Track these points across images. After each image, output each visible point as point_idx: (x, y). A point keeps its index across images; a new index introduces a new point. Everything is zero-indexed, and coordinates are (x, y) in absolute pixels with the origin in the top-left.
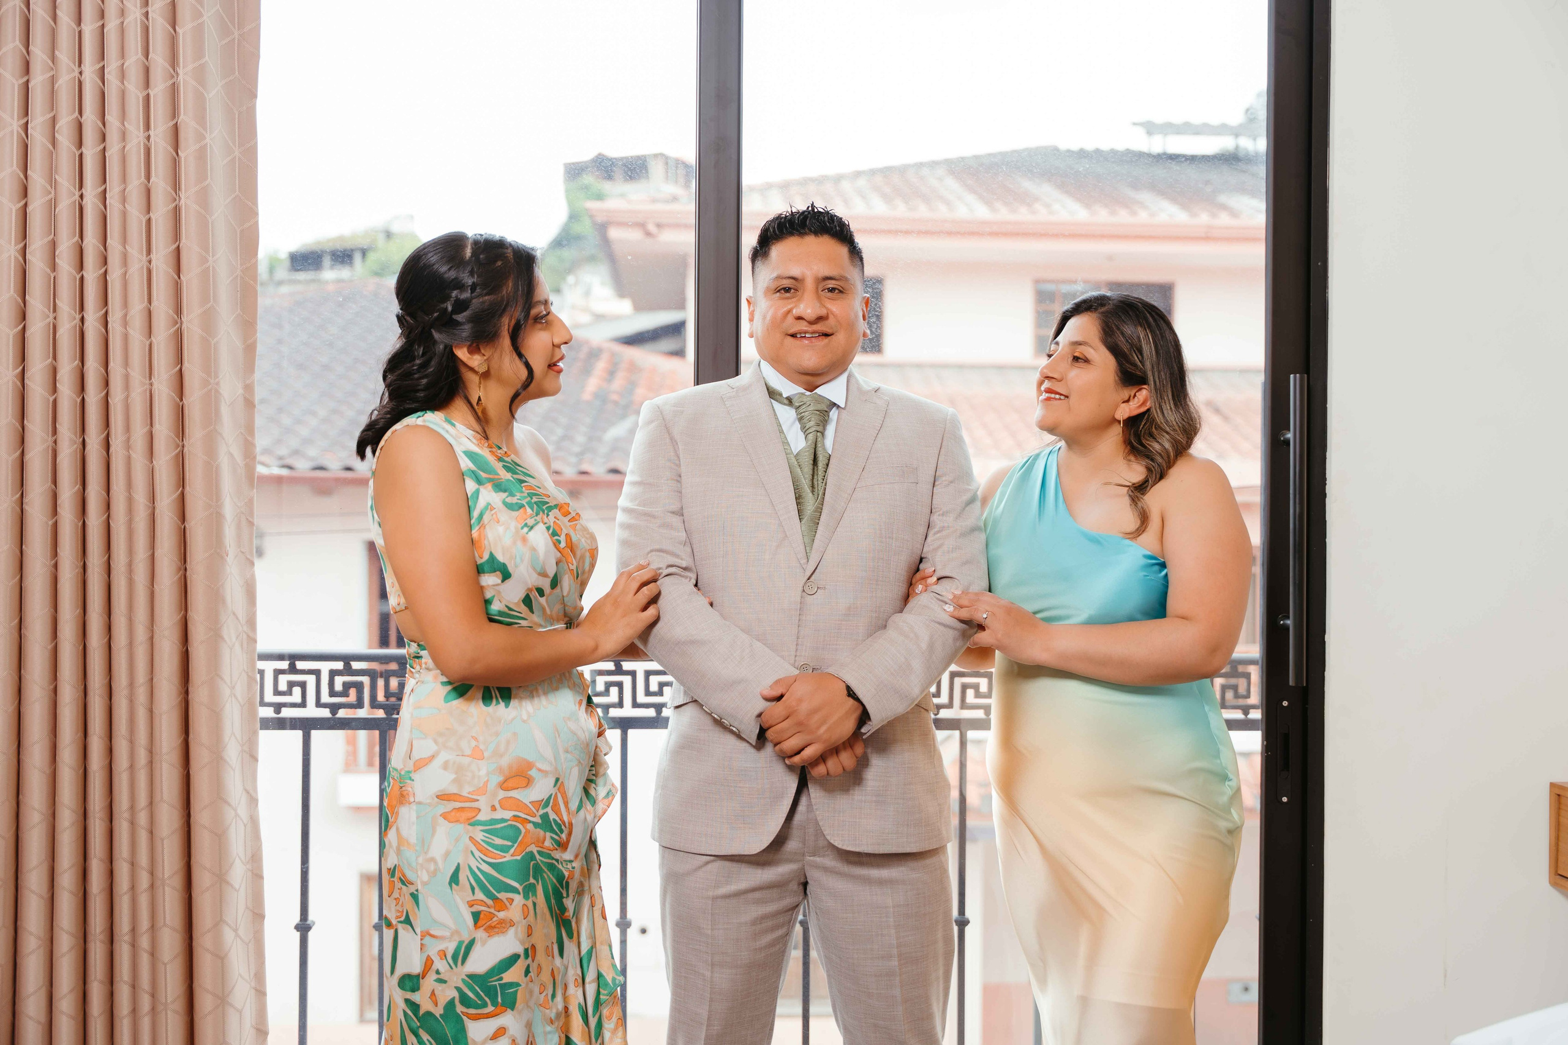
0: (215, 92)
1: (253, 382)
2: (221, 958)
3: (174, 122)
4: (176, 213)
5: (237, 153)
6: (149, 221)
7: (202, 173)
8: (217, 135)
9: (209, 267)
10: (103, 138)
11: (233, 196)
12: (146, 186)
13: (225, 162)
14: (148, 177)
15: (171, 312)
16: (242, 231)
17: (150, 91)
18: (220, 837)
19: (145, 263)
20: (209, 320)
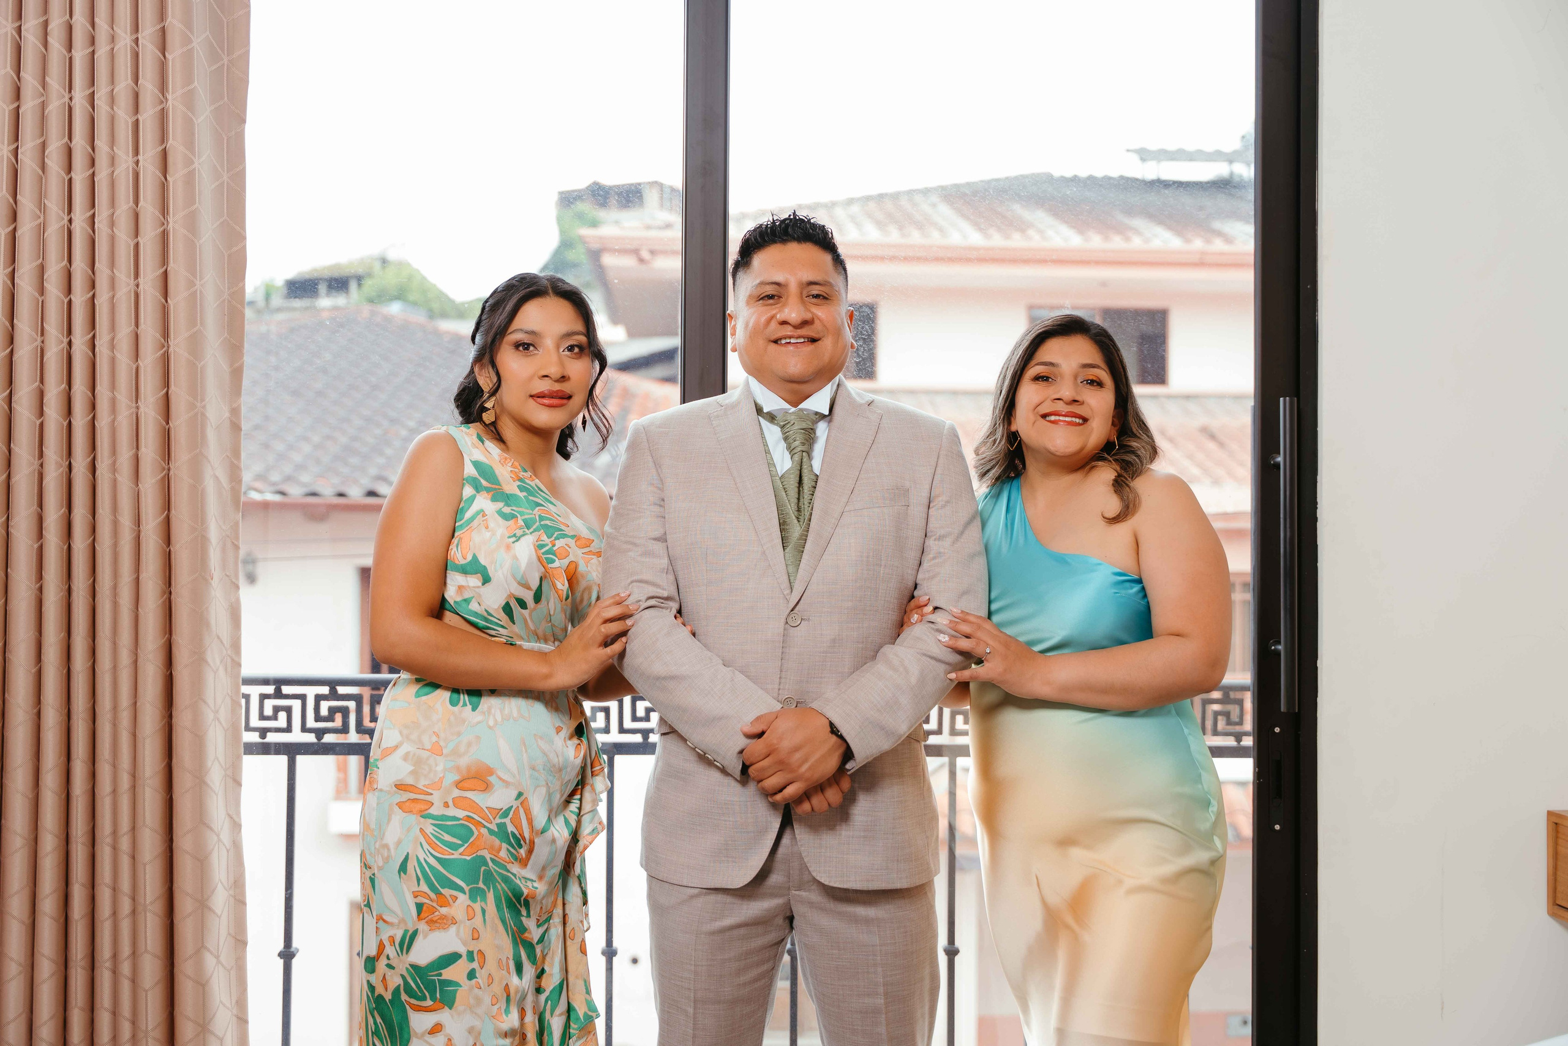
0: (204, 118)
1: (239, 406)
2: (202, 985)
3: (163, 146)
4: (164, 237)
5: (225, 178)
6: (137, 245)
7: (190, 198)
8: (205, 160)
9: (196, 290)
10: (93, 163)
11: (222, 220)
12: (135, 210)
13: (213, 186)
14: (136, 201)
15: (158, 336)
16: (230, 256)
17: (139, 116)
18: (202, 862)
19: (132, 287)
20: (195, 344)
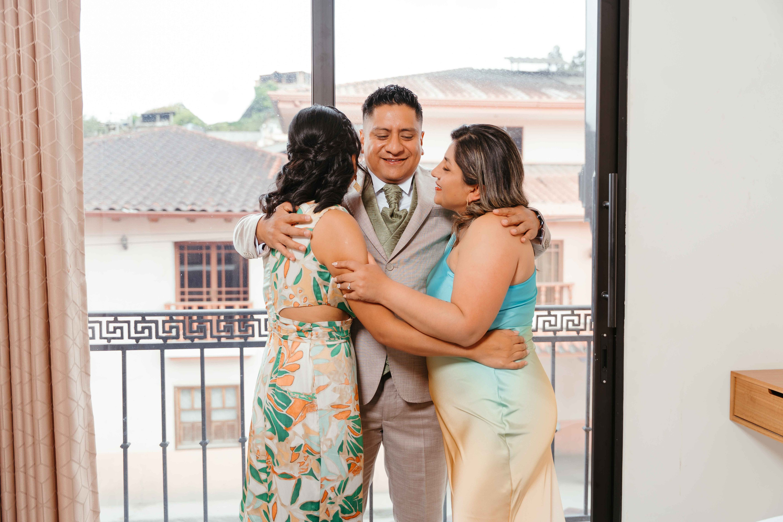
0: (55, 27)
1: (82, 181)
2: (72, 479)
3: (33, 43)
4: (35, 92)
5: (69, 60)
6: (21, 96)
7: (49, 71)
8: (57, 50)
9: (54, 121)
11: (68, 83)
12: (19, 77)
13: (62, 65)
14: (19, 72)
15: (34, 144)
16: (73, 102)
17: (19, 27)
18: (69, 417)
19: (19, 119)
20: (55, 149)
